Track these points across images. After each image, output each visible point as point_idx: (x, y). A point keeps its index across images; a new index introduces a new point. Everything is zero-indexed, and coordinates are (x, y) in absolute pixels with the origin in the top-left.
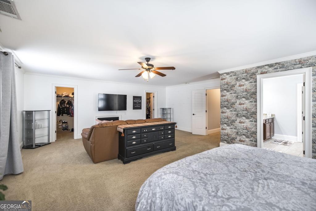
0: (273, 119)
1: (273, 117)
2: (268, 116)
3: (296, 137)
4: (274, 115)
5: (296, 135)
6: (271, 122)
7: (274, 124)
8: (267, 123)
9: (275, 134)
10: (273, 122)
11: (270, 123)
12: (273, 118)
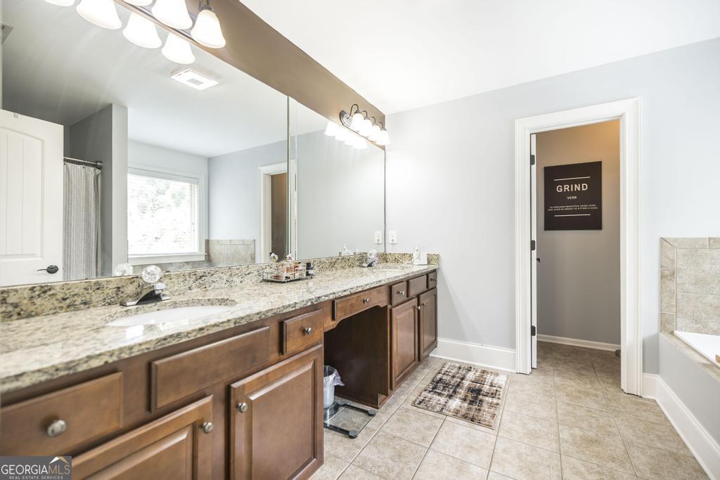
0: (430, 278)
1: (432, 267)
2: (416, 262)
3: (509, 351)
4: (438, 258)
5: (512, 344)
6: (423, 287)
7: (436, 296)
8: (394, 303)
9: (439, 340)
10: (435, 288)
11: (418, 296)
12: (435, 271)
